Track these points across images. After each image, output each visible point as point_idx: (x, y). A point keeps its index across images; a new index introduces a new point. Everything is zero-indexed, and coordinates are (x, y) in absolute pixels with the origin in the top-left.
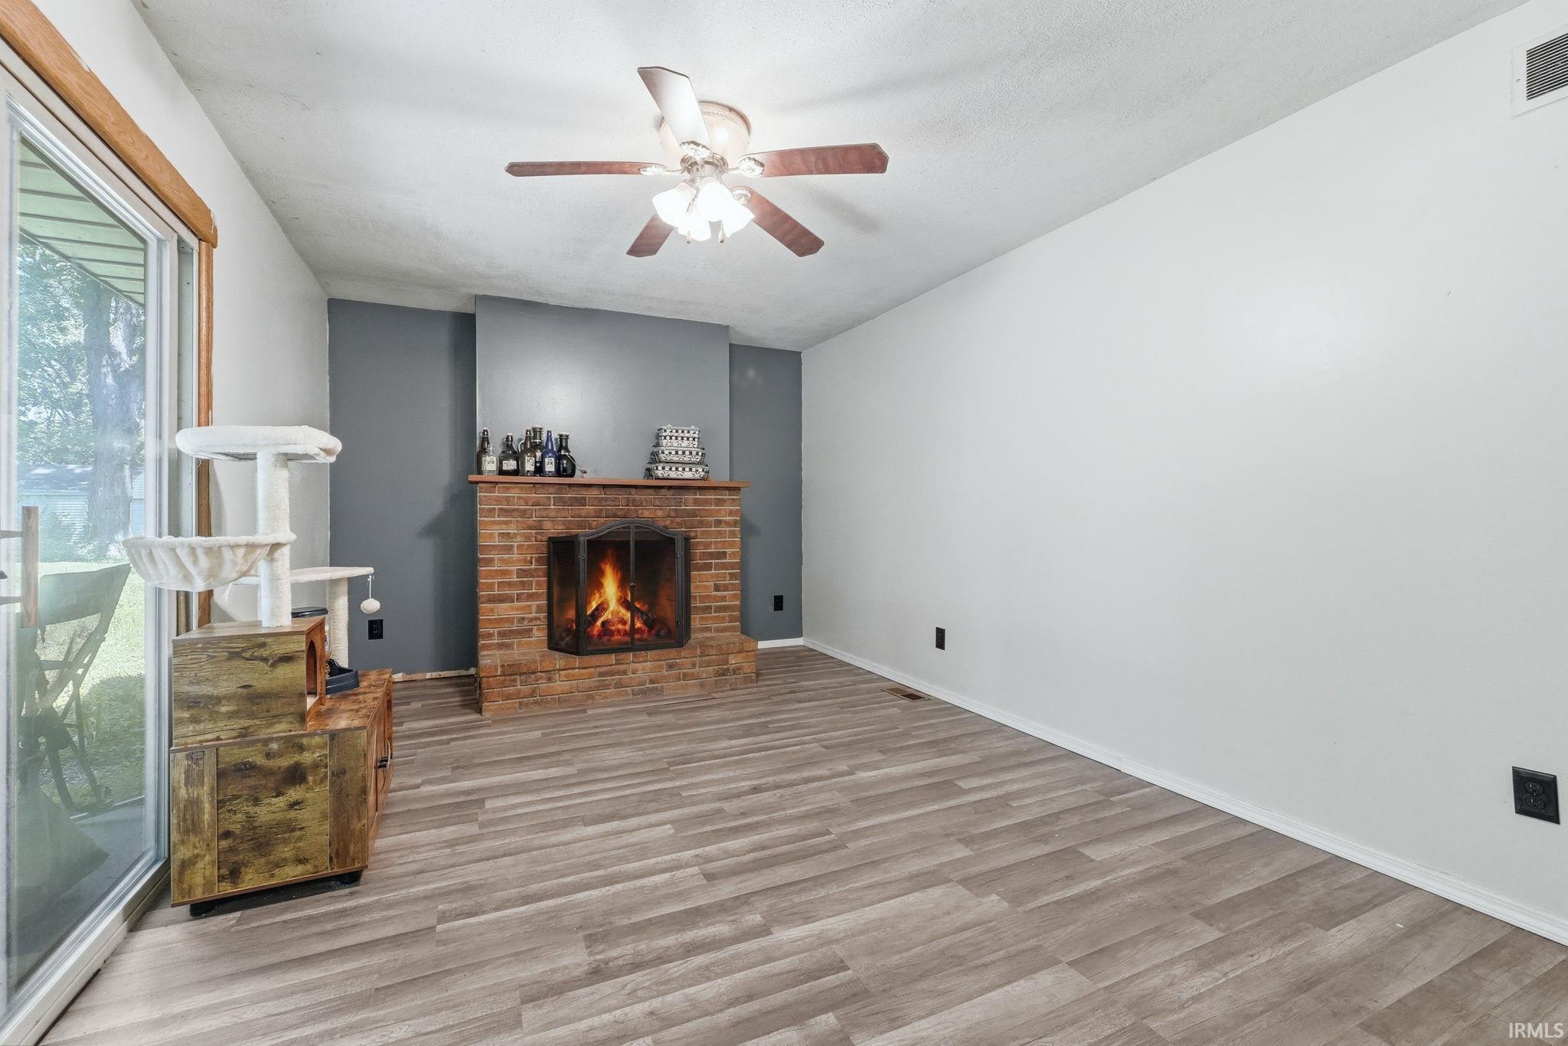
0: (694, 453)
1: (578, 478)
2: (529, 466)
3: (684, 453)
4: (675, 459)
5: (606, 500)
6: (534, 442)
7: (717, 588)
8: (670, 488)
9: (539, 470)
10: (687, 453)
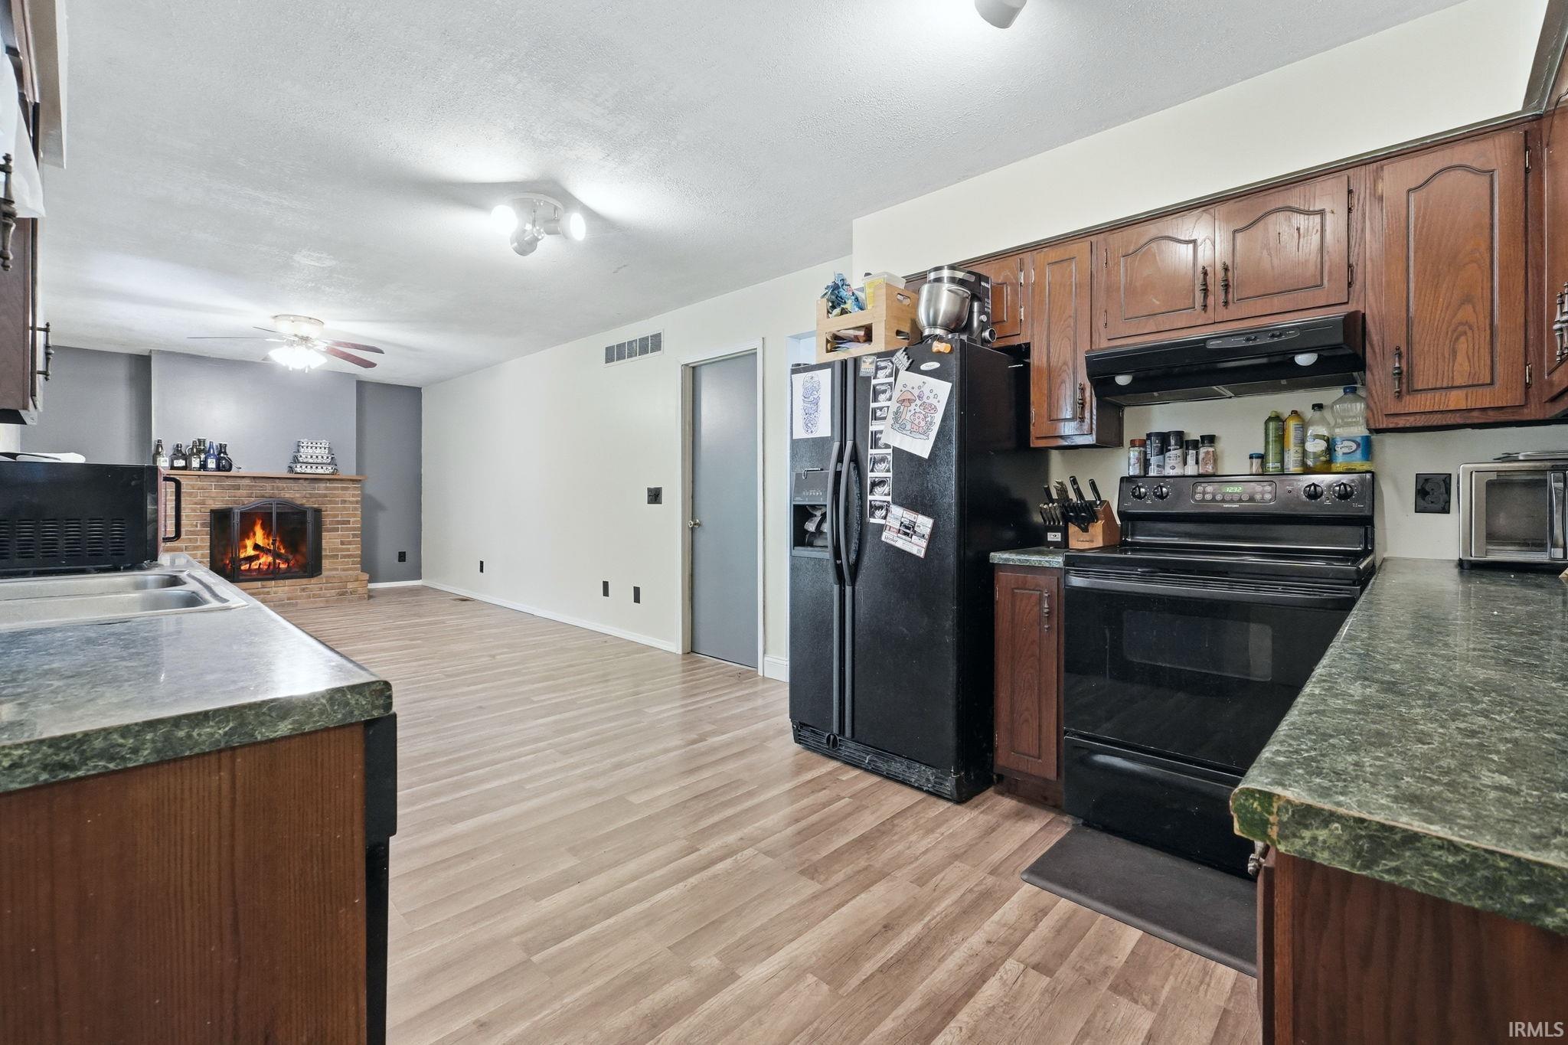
0: (325, 457)
1: (233, 473)
2: (195, 463)
3: (317, 457)
4: (311, 461)
5: (256, 486)
6: (200, 448)
7: (342, 543)
8: (306, 479)
9: (203, 466)
10: (320, 457)
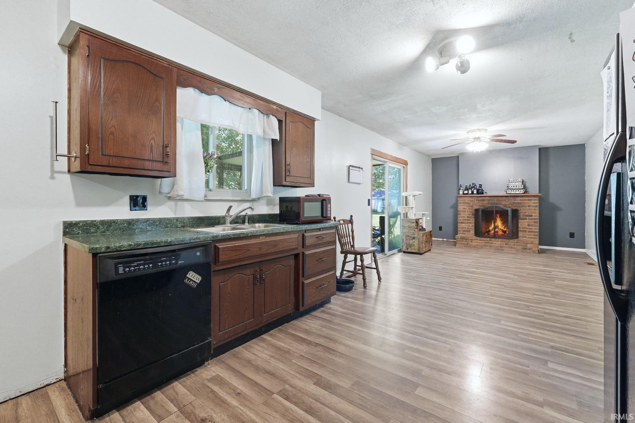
0: (520, 186)
1: (485, 195)
8: (511, 196)
9: (472, 193)
10: (517, 186)
